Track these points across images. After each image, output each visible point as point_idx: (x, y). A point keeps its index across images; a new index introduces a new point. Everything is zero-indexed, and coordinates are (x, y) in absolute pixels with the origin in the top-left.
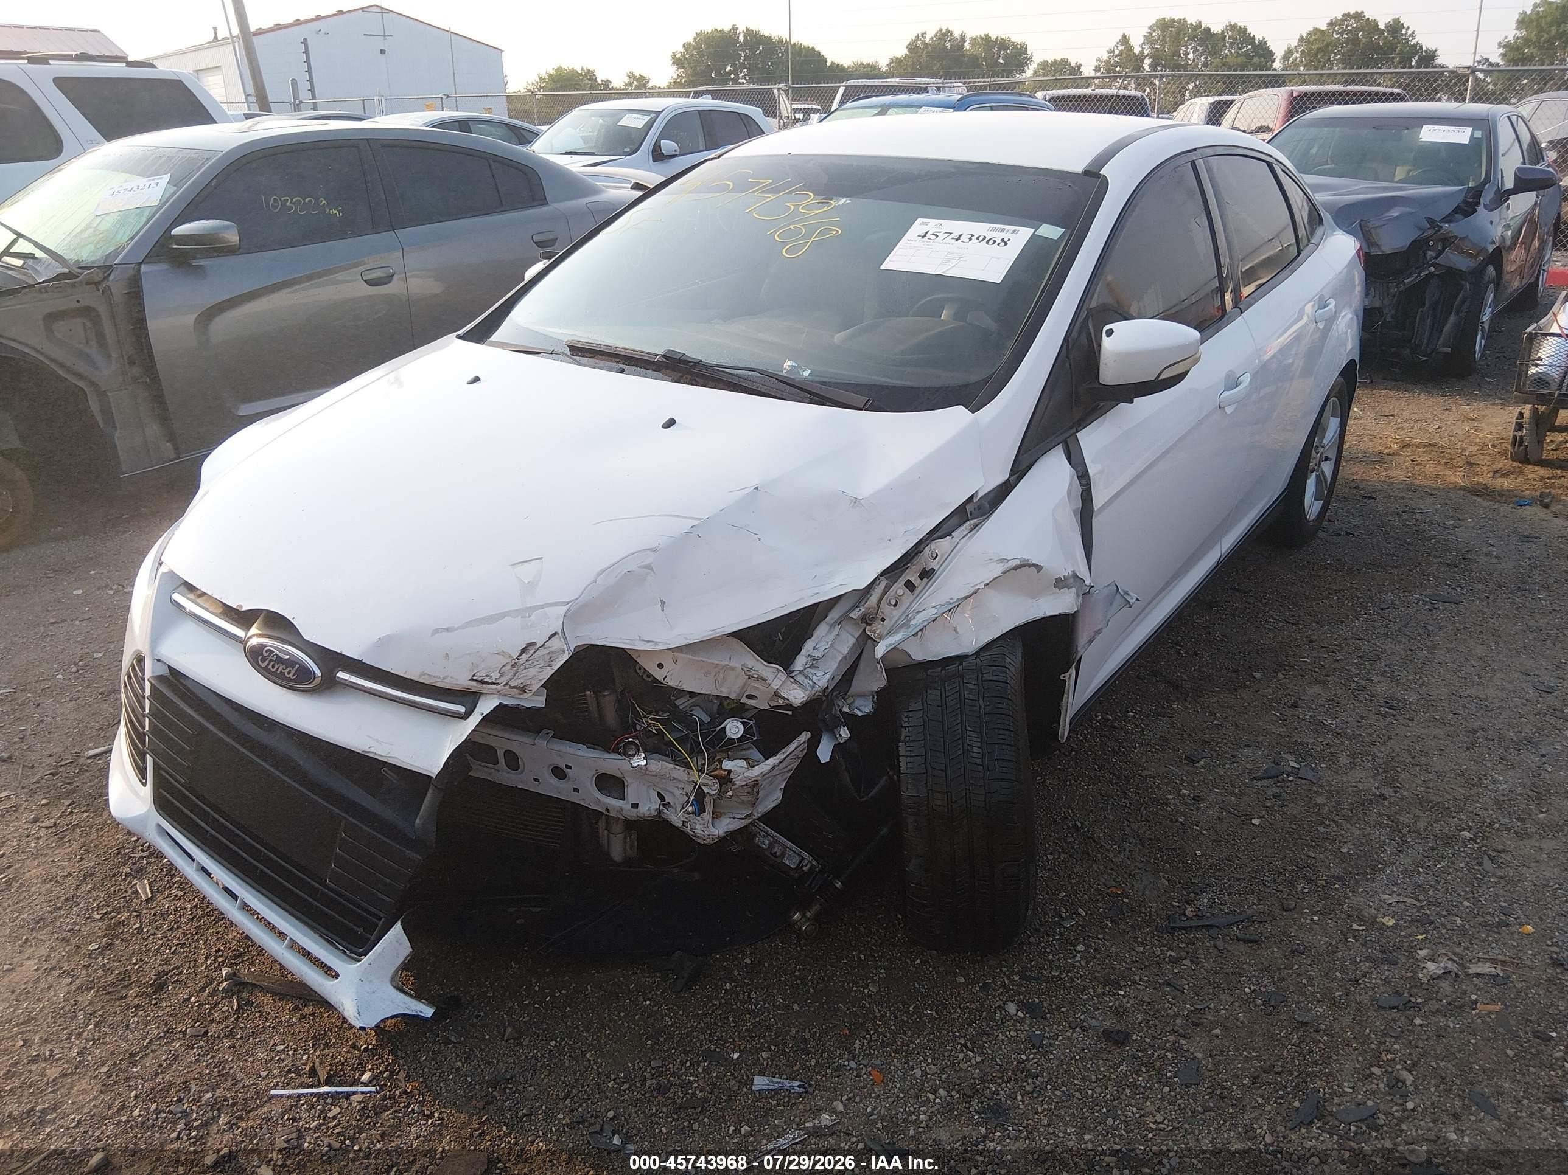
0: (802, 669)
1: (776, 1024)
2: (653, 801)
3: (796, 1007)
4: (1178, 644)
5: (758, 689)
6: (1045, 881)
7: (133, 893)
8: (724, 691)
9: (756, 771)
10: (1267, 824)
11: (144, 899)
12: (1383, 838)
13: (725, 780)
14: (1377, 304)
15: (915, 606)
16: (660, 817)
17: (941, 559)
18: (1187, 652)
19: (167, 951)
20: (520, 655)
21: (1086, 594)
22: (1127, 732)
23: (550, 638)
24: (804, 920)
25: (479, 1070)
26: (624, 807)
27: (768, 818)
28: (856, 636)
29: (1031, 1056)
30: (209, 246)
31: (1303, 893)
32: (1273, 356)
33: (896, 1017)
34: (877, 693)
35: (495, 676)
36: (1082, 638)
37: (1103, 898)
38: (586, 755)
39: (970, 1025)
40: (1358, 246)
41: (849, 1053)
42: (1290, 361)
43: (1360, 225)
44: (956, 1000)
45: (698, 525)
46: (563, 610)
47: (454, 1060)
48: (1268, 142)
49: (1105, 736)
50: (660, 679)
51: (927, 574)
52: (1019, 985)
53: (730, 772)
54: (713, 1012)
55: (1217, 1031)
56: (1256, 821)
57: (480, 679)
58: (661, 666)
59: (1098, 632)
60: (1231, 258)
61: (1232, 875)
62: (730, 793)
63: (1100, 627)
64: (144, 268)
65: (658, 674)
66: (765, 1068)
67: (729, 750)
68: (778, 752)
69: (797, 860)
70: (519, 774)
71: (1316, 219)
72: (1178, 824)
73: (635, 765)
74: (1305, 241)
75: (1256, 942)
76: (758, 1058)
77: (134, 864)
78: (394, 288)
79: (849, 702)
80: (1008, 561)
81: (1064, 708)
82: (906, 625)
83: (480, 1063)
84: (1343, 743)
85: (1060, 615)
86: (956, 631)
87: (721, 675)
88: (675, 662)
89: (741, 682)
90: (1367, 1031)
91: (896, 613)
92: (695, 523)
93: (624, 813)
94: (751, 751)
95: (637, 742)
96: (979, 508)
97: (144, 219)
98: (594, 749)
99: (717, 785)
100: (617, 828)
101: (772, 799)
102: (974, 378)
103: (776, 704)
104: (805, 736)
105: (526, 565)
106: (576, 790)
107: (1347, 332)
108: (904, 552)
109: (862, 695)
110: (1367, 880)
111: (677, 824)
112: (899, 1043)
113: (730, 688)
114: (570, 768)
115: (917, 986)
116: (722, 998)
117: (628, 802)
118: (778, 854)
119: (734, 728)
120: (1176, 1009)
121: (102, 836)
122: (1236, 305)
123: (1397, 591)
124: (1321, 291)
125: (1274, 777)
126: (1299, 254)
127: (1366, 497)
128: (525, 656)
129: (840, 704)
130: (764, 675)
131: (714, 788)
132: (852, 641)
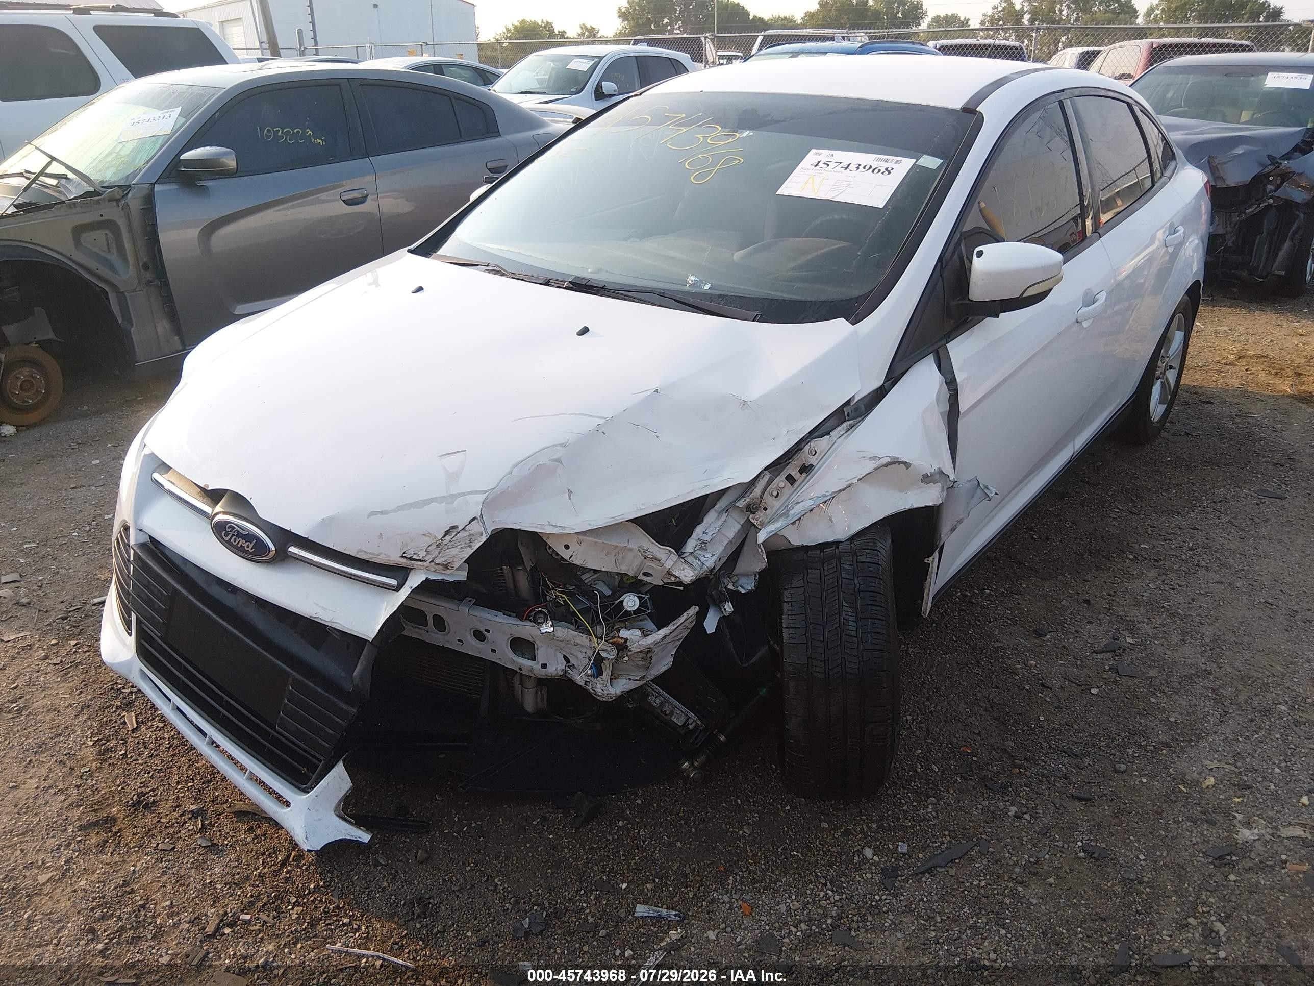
0: (692, 551)
1: (661, 858)
2: (559, 662)
3: (679, 844)
4: (1032, 529)
5: (653, 568)
6: (903, 739)
7: (121, 724)
8: (623, 569)
9: (650, 640)
10: (1104, 693)
11: (130, 729)
12: (1207, 709)
13: (622, 647)
14: (1221, 231)
15: (794, 498)
16: (566, 676)
17: (819, 455)
18: (1040, 537)
19: (146, 775)
20: (444, 537)
21: (951, 488)
22: (983, 607)
23: (470, 523)
24: (692, 768)
25: (402, 890)
26: (534, 667)
27: (660, 680)
28: (742, 523)
29: (884, 897)
30: (211, 169)
31: (1134, 757)
32: (1128, 277)
33: (766, 857)
34: (759, 573)
35: (422, 554)
36: (945, 528)
37: (955, 757)
38: (502, 620)
39: (831, 867)
40: (1206, 179)
41: (723, 888)
42: (1142, 281)
43: (1209, 162)
44: (820, 844)
45: (604, 423)
46: (481, 498)
47: (381, 880)
48: (1130, 86)
49: (963, 610)
50: (567, 558)
51: (806, 469)
52: (876, 832)
53: (626, 640)
54: (606, 846)
55: (1051, 880)
56: (1094, 691)
57: (409, 556)
58: (567, 547)
59: (960, 522)
60: (1093, 189)
61: (1071, 739)
62: (626, 658)
63: (961, 517)
64: (157, 188)
65: (565, 554)
66: (649, 898)
67: (627, 620)
68: (669, 624)
69: (684, 718)
70: (444, 635)
71: (1169, 155)
72: (1025, 691)
73: (544, 631)
74: (1159, 175)
75: (1089, 800)
76: (643, 889)
77: (124, 698)
78: (367, 207)
79: (734, 580)
80: (880, 458)
81: (928, 587)
82: (786, 515)
83: (404, 884)
84: (1175, 623)
85: (926, 507)
86: (831, 520)
87: (621, 555)
88: (580, 544)
89: (637, 562)
90: (1186, 885)
91: (777, 504)
92: (601, 421)
93: (535, 672)
94: (646, 622)
95: (546, 612)
96: (856, 409)
97: (158, 146)
98: (510, 616)
99: (615, 651)
100: (530, 684)
101: (664, 664)
102: (855, 293)
103: (669, 581)
104: (694, 610)
105: (452, 456)
106: (493, 651)
107: (1193, 256)
108: (786, 449)
109: (746, 575)
110: (1192, 747)
111: (580, 684)
112: (768, 881)
113: (629, 567)
114: (488, 631)
115: (786, 829)
116: (615, 834)
117: (538, 663)
118: (668, 712)
119: (631, 602)
120: (1015, 859)
121: (100, 673)
122: (1095, 230)
123: (1228, 487)
124: (1171, 219)
125: (1112, 651)
126: (1153, 185)
127: (1204, 402)
128: (448, 538)
129: (726, 582)
130: (658, 555)
131: (612, 654)
132: (738, 527)
